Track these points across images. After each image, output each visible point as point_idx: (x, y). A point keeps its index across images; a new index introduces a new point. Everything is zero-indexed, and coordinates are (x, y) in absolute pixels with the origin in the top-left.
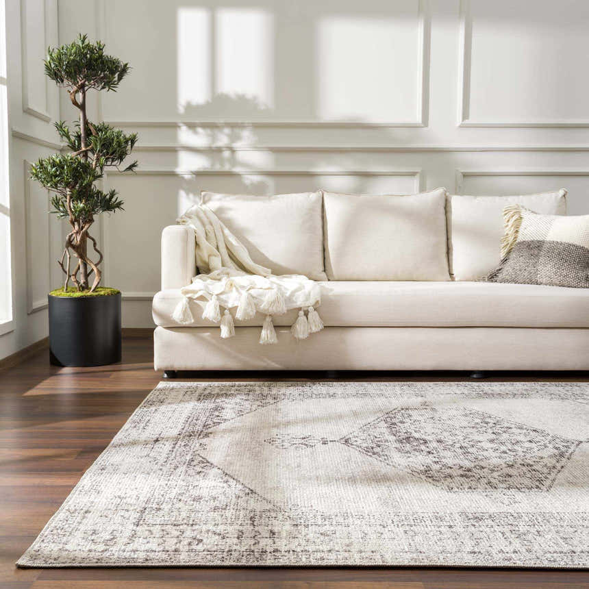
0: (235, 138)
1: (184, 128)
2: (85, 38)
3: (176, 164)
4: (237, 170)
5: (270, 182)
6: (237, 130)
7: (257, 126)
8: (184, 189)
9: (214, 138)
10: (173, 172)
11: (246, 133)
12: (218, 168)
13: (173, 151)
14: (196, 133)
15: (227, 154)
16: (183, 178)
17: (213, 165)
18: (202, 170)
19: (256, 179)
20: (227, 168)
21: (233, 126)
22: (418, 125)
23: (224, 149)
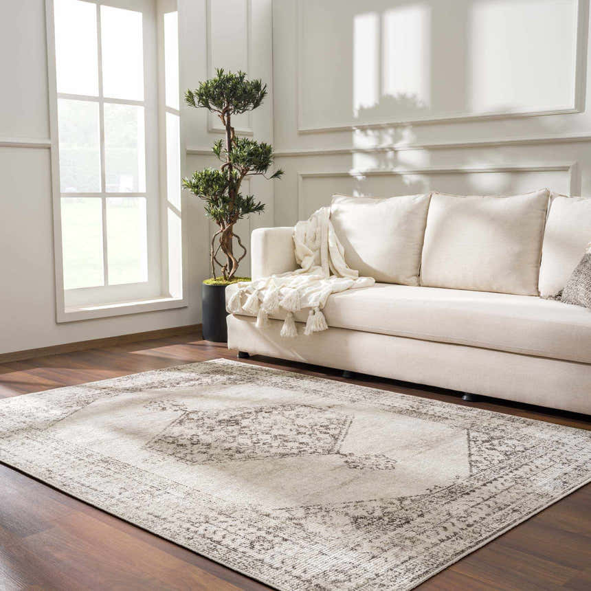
0: (397, 138)
1: (358, 131)
2: (222, 72)
3: (351, 166)
4: (398, 170)
5: (425, 180)
6: (399, 130)
7: (416, 125)
8: (357, 189)
9: (380, 139)
10: (347, 174)
11: (407, 134)
12: (383, 169)
13: (348, 154)
14: (366, 135)
15: (390, 154)
16: (356, 179)
17: (379, 166)
18: (369, 171)
19: (415, 178)
20: (390, 168)
21: (395, 126)
22: (571, 111)
23: (387, 150)
